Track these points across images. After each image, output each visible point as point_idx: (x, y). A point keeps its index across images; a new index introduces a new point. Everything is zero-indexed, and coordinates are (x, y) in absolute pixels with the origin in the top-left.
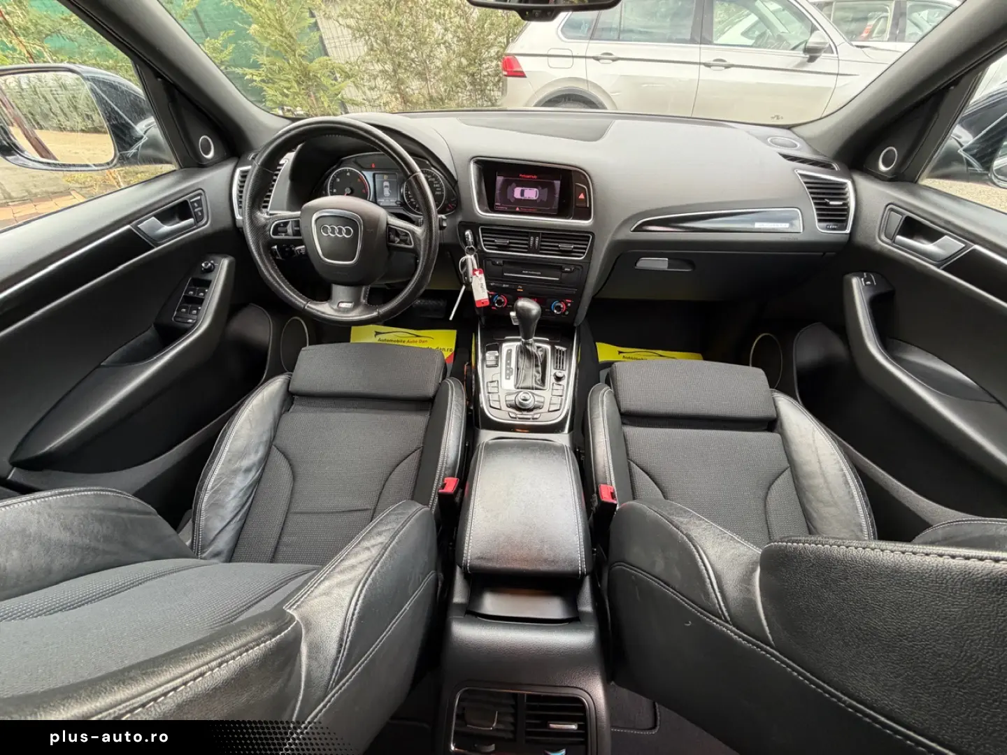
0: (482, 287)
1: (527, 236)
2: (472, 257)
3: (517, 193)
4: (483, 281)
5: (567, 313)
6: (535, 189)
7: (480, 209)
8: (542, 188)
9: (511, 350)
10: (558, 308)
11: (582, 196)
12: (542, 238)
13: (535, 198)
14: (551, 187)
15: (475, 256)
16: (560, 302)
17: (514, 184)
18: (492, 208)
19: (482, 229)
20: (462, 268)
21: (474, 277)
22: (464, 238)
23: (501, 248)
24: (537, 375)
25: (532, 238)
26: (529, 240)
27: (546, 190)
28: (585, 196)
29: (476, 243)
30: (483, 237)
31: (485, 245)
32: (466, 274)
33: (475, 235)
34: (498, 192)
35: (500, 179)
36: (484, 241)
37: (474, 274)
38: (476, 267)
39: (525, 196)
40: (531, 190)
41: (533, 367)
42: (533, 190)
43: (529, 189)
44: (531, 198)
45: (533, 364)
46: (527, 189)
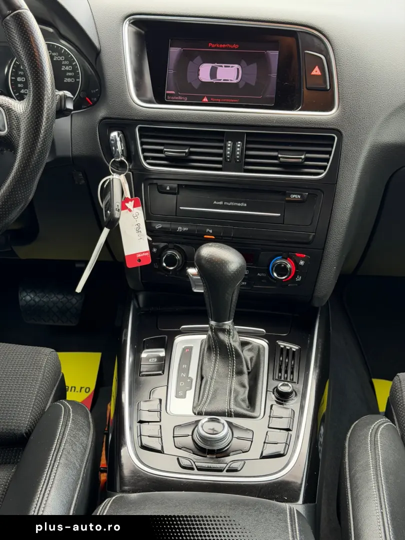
0: (138, 231)
1: (221, 141)
2: (122, 177)
3: (204, 72)
4: (141, 220)
5: (299, 279)
6: (236, 66)
7: (138, 96)
8: (248, 64)
9: (191, 348)
10: (282, 270)
11: (316, 71)
12: (248, 142)
13: (235, 81)
14: (262, 61)
15: (127, 177)
16: (285, 258)
17: (198, 59)
18: (160, 97)
19: (140, 129)
20: (103, 197)
21: (123, 212)
22: (108, 146)
23: (174, 162)
24: (241, 390)
25: (229, 144)
26: (226, 147)
27: (254, 66)
28: (322, 69)
29: (130, 154)
30: (142, 144)
31: (146, 158)
32: (109, 206)
33: (128, 141)
34: (170, 71)
35: (174, 52)
36: (144, 151)
37: (124, 207)
38: (127, 194)
39: (218, 77)
40: (229, 67)
41: (233, 375)
42: (232, 67)
43: (225, 67)
44: (228, 80)
45: (233, 371)
46: (222, 66)
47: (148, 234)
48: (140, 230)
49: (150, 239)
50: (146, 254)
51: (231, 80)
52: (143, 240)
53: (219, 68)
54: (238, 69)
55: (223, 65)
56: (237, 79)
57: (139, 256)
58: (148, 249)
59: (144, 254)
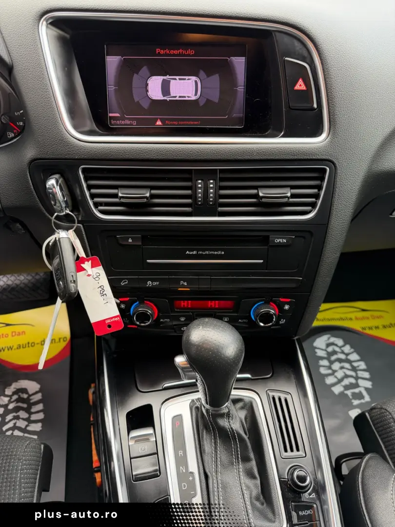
0: (103, 294)
1: (190, 180)
2: (71, 234)
3: (154, 87)
4: (104, 281)
5: (283, 321)
6: (194, 78)
7: (76, 127)
8: (208, 76)
9: (180, 417)
10: (267, 318)
11: (300, 86)
12: (222, 180)
13: (194, 98)
14: (226, 71)
15: (78, 233)
16: (267, 302)
17: (145, 70)
18: (104, 125)
19: (84, 170)
20: (50, 257)
21: (80, 274)
22: (46, 196)
23: (134, 208)
25: (200, 184)
26: (196, 188)
27: (216, 78)
28: (307, 83)
29: (76, 203)
30: (90, 187)
31: (96, 205)
32: (61, 268)
33: (70, 186)
34: (111, 88)
35: (112, 62)
36: (93, 196)
37: (80, 269)
38: (82, 254)
39: (172, 94)
40: (185, 79)
41: (238, 462)
42: (189, 79)
43: (180, 79)
44: (185, 97)
45: (238, 457)
46: (175, 79)
47: (115, 296)
48: (104, 293)
49: (118, 301)
50: (116, 319)
51: (188, 97)
52: (110, 303)
53: (172, 82)
54: (196, 82)
55: (177, 77)
56: (196, 94)
57: (109, 321)
58: (117, 313)
59: (113, 319)
